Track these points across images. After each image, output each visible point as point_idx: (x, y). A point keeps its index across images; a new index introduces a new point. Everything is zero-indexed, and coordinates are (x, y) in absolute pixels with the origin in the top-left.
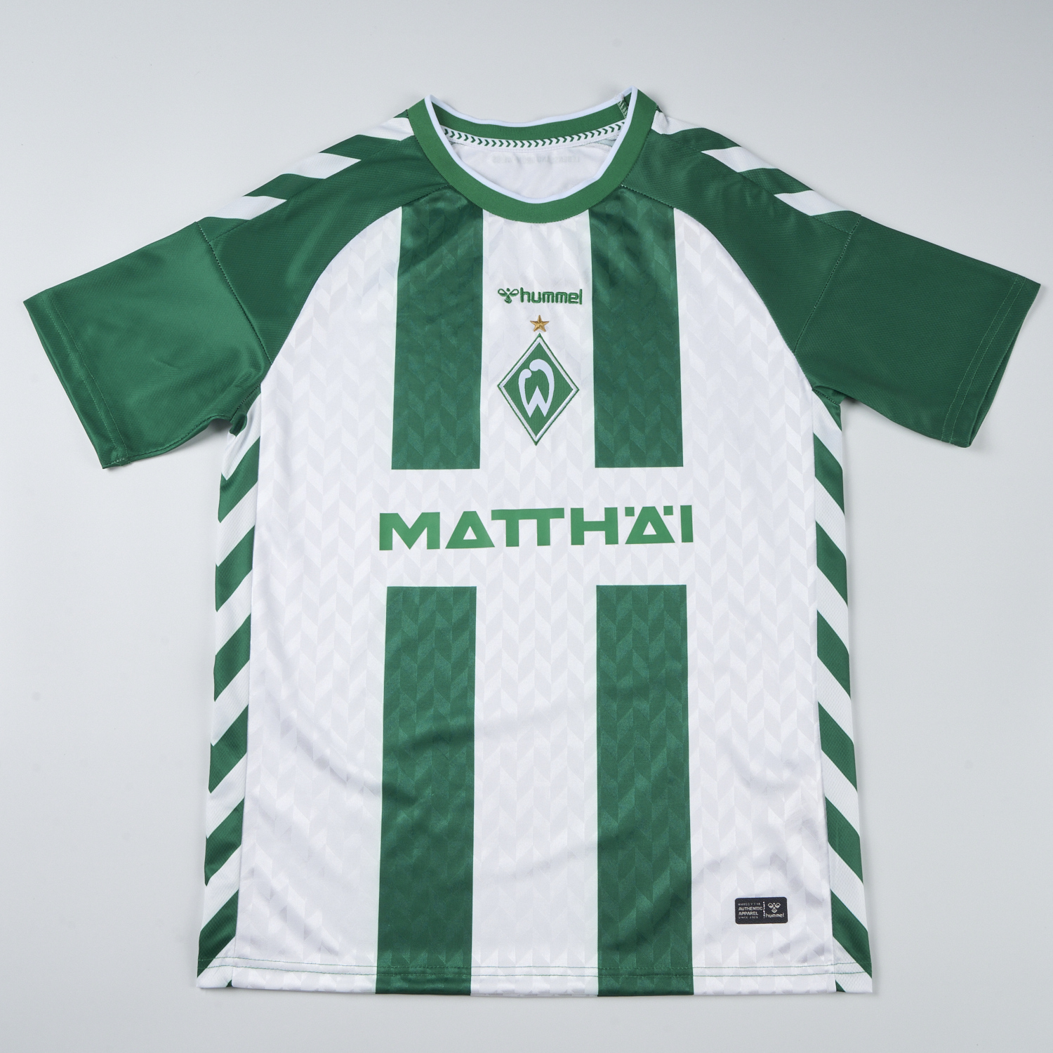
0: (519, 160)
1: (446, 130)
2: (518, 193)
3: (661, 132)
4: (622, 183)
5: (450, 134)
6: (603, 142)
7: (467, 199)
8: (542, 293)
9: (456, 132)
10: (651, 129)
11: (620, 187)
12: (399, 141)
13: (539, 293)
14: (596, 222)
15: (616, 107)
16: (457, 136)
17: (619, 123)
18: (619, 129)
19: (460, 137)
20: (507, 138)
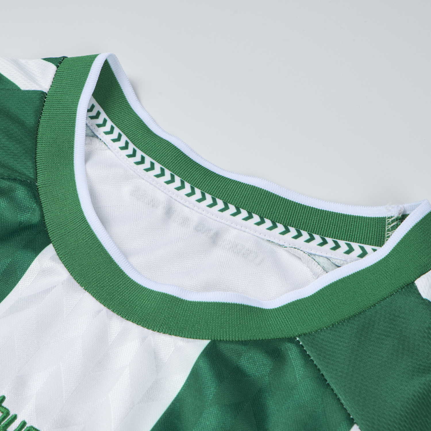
0: (169, 212)
1: (93, 107)
2: (126, 255)
3: (424, 295)
4: (299, 336)
5: (100, 121)
6: (321, 260)
7: (42, 216)
8: (28, 425)
9: (109, 123)
10: (413, 283)
11: (291, 340)
12: (19, 89)
13: (24, 424)
14: (205, 367)
15: (381, 221)
16: (107, 128)
17: (368, 248)
18: (362, 256)
19: (111, 132)
20: (175, 172)
